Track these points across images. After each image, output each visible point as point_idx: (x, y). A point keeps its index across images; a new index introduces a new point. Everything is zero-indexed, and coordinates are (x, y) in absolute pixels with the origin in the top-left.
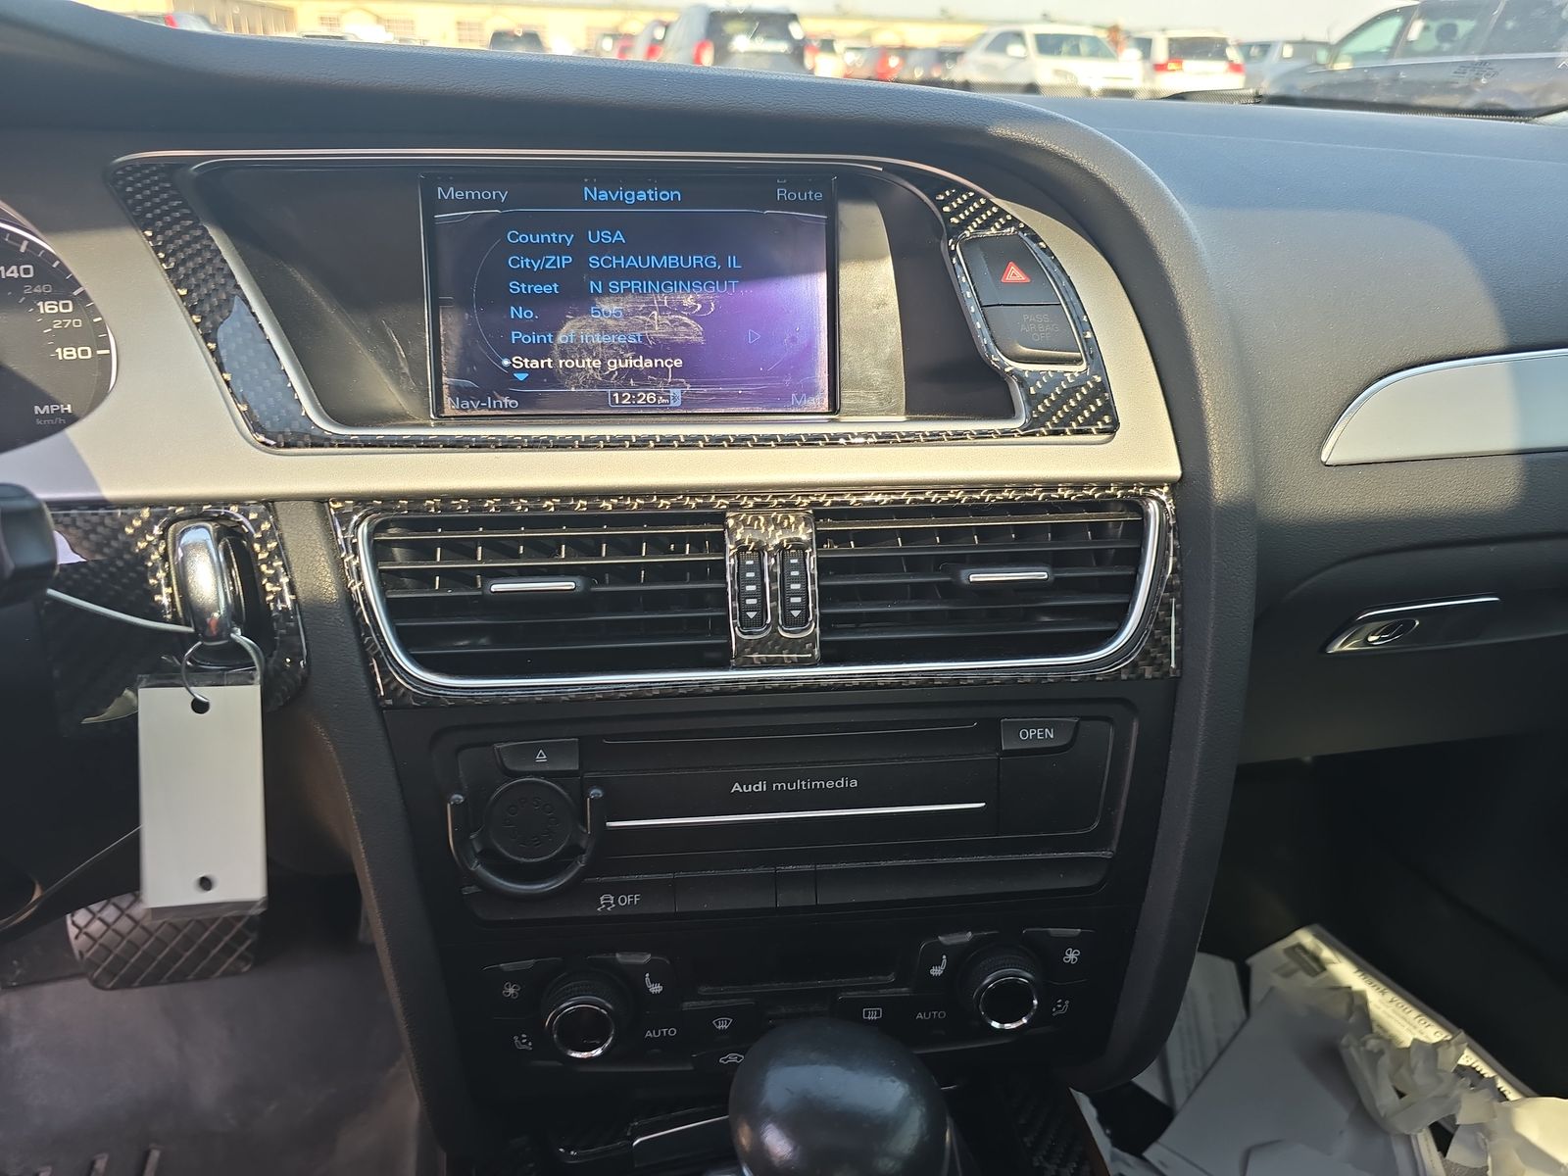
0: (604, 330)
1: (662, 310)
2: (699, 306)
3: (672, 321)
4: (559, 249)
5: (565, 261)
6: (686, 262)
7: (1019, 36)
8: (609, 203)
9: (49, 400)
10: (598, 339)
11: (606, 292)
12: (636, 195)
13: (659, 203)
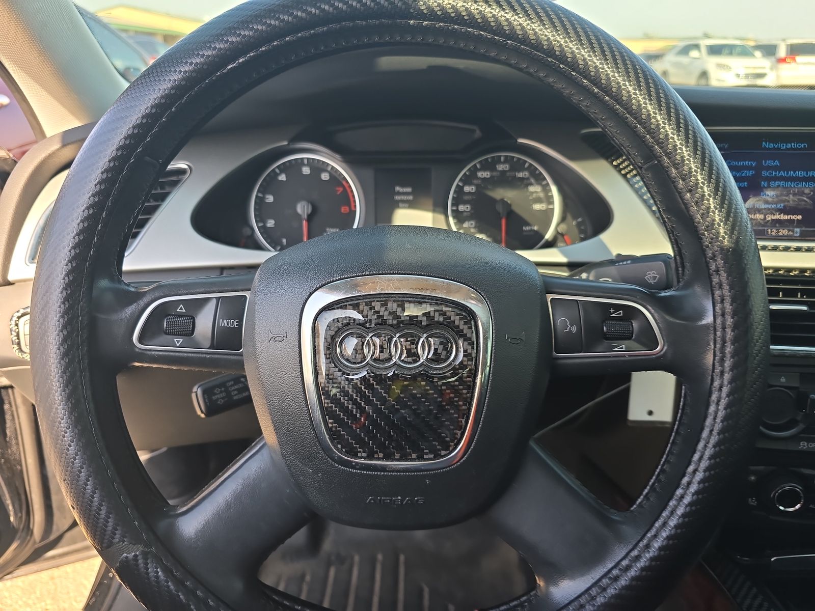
0: (767, 202)
1: (794, 194)
2: (812, 193)
3: (798, 199)
4: (749, 168)
5: (751, 173)
6: (807, 174)
7: (697, 47)
8: (774, 149)
9: (528, 224)
10: (763, 206)
11: (769, 187)
12: (786, 145)
13: (797, 149)
